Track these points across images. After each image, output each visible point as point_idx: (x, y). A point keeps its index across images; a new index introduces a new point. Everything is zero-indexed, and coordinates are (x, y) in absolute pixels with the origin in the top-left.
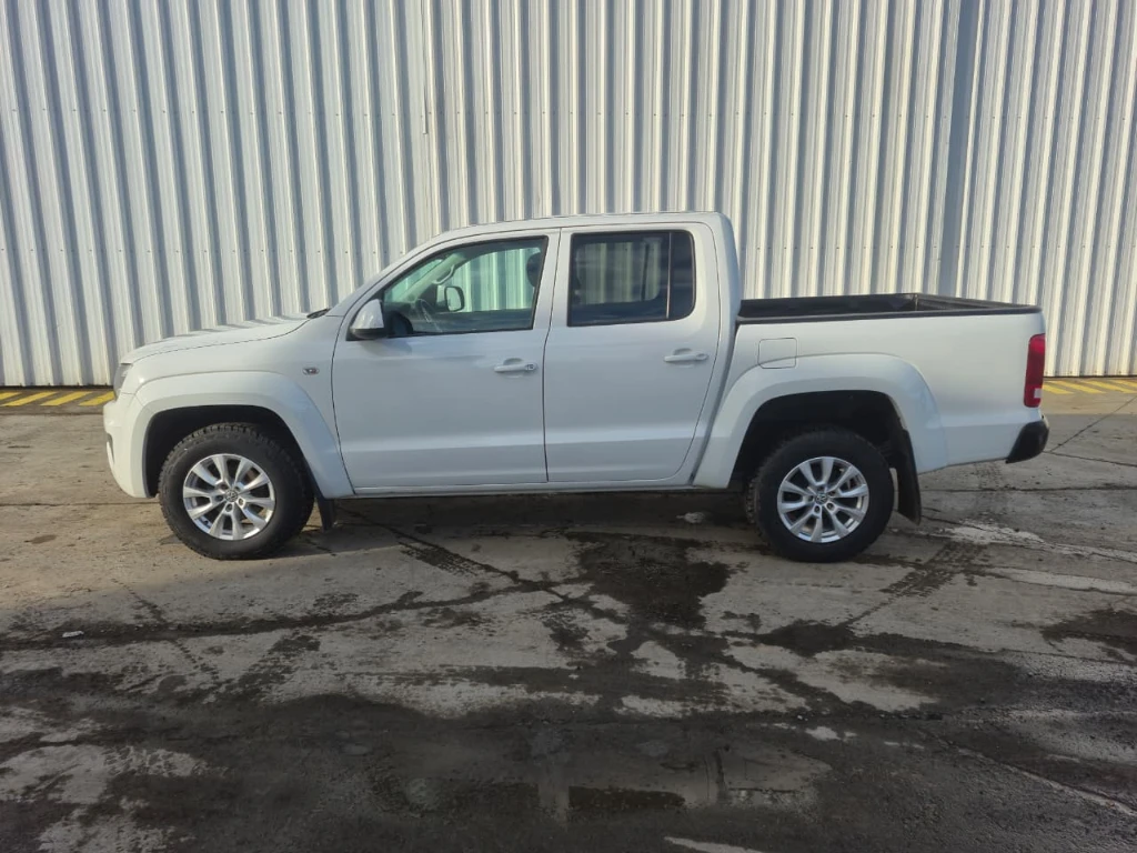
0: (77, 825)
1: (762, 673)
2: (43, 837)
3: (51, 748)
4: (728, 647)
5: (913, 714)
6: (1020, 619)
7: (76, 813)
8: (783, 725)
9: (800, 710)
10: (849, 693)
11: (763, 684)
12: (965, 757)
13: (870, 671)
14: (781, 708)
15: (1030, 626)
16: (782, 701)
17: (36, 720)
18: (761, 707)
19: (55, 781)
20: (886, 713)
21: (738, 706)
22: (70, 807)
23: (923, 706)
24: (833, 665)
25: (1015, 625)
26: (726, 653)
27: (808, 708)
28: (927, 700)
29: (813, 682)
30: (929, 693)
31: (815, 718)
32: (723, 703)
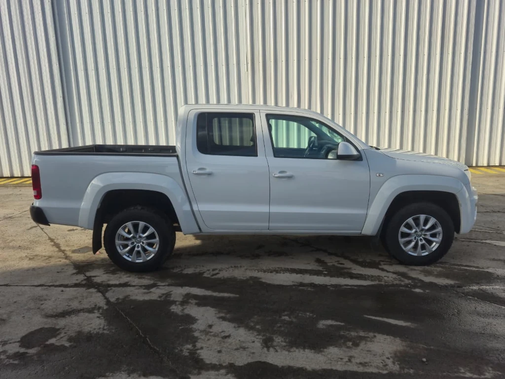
0: (179, 306)
1: (394, 273)
2: (171, 308)
3: (161, 287)
4: (381, 265)
5: (452, 286)
6: (496, 258)
7: (177, 303)
8: (403, 288)
9: (410, 284)
10: (428, 279)
11: (394, 276)
12: (469, 298)
13: (435, 273)
14: (403, 283)
15: (500, 260)
16: (402, 281)
17: (153, 280)
18: (395, 282)
19: (168, 295)
20: (442, 286)
21: (386, 282)
22: (176, 301)
23: (455, 284)
24: (421, 271)
25: (494, 260)
26: (380, 267)
27: (412, 284)
28: (457, 282)
29: (414, 276)
30: (458, 280)
31: (415, 287)
32: (381, 281)
